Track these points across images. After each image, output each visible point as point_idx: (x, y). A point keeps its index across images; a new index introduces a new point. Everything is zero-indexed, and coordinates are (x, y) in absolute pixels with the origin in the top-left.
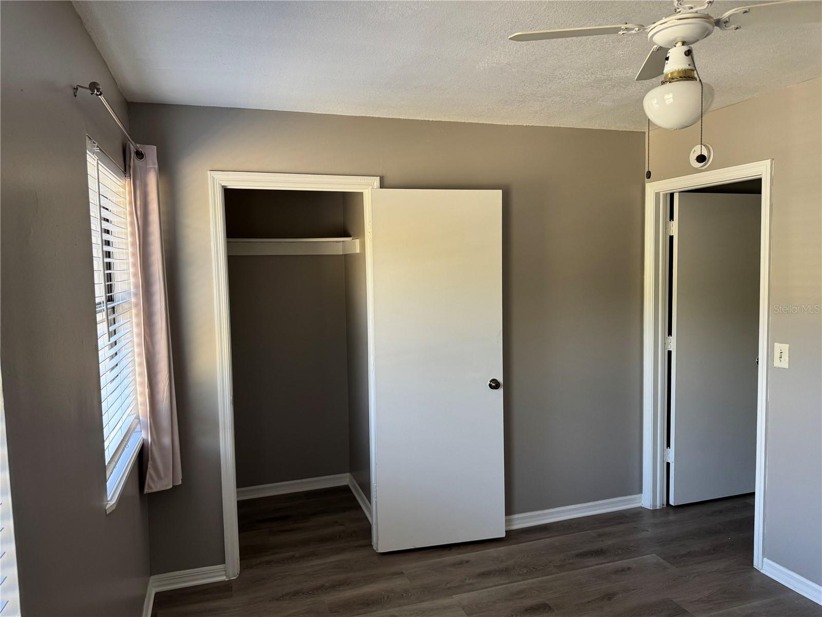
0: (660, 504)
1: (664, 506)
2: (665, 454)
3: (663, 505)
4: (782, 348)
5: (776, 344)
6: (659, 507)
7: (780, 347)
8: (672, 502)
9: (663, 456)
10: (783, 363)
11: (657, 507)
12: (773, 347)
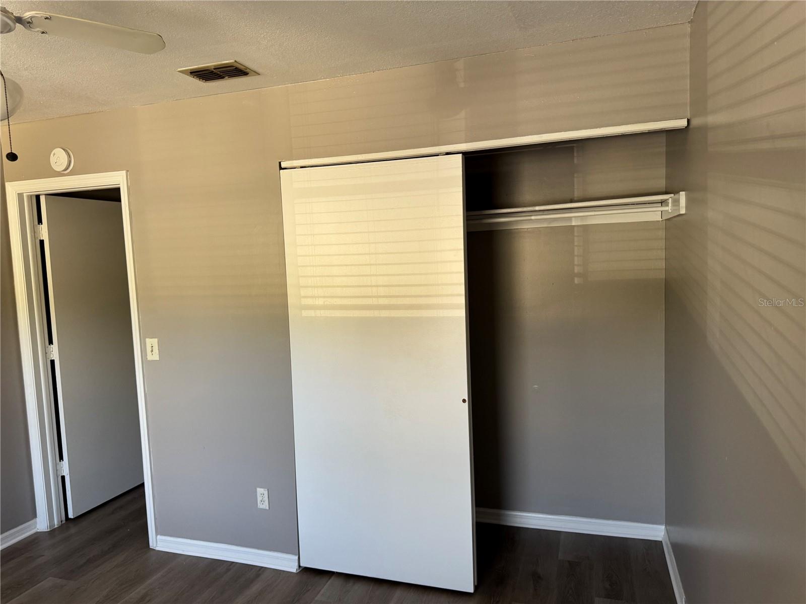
0: (58, 522)
1: (63, 523)
2: (58, 469)
3: (61, 522)
4: (153, 342)
5: (147, 339)
6: (57, 525)
7: (150, 342)
8: (71, 516)
9: (56, 470)
10: (154, 356)
11: (55, 526)
12: (145, 343)
